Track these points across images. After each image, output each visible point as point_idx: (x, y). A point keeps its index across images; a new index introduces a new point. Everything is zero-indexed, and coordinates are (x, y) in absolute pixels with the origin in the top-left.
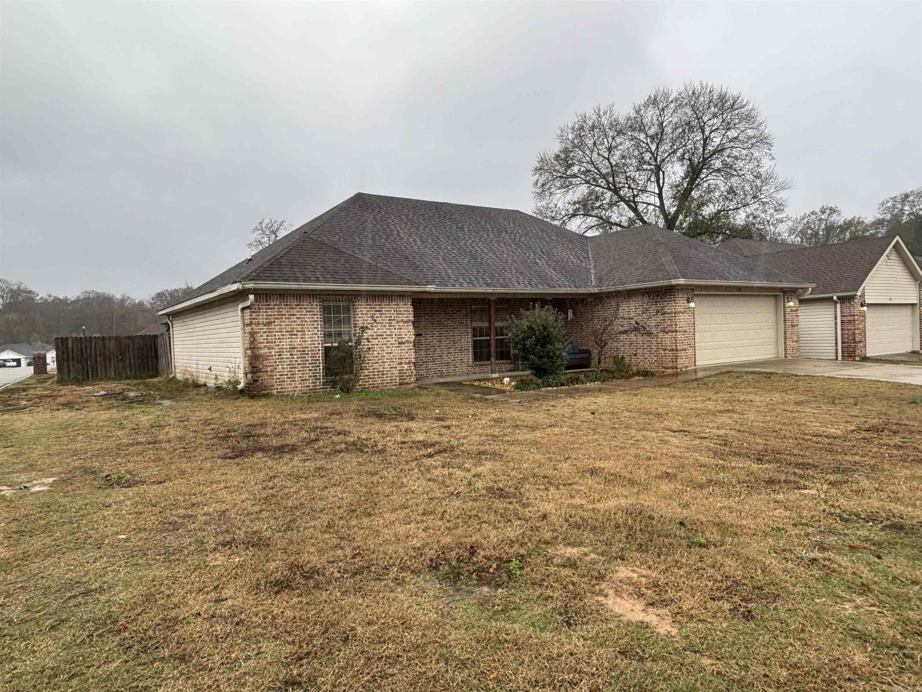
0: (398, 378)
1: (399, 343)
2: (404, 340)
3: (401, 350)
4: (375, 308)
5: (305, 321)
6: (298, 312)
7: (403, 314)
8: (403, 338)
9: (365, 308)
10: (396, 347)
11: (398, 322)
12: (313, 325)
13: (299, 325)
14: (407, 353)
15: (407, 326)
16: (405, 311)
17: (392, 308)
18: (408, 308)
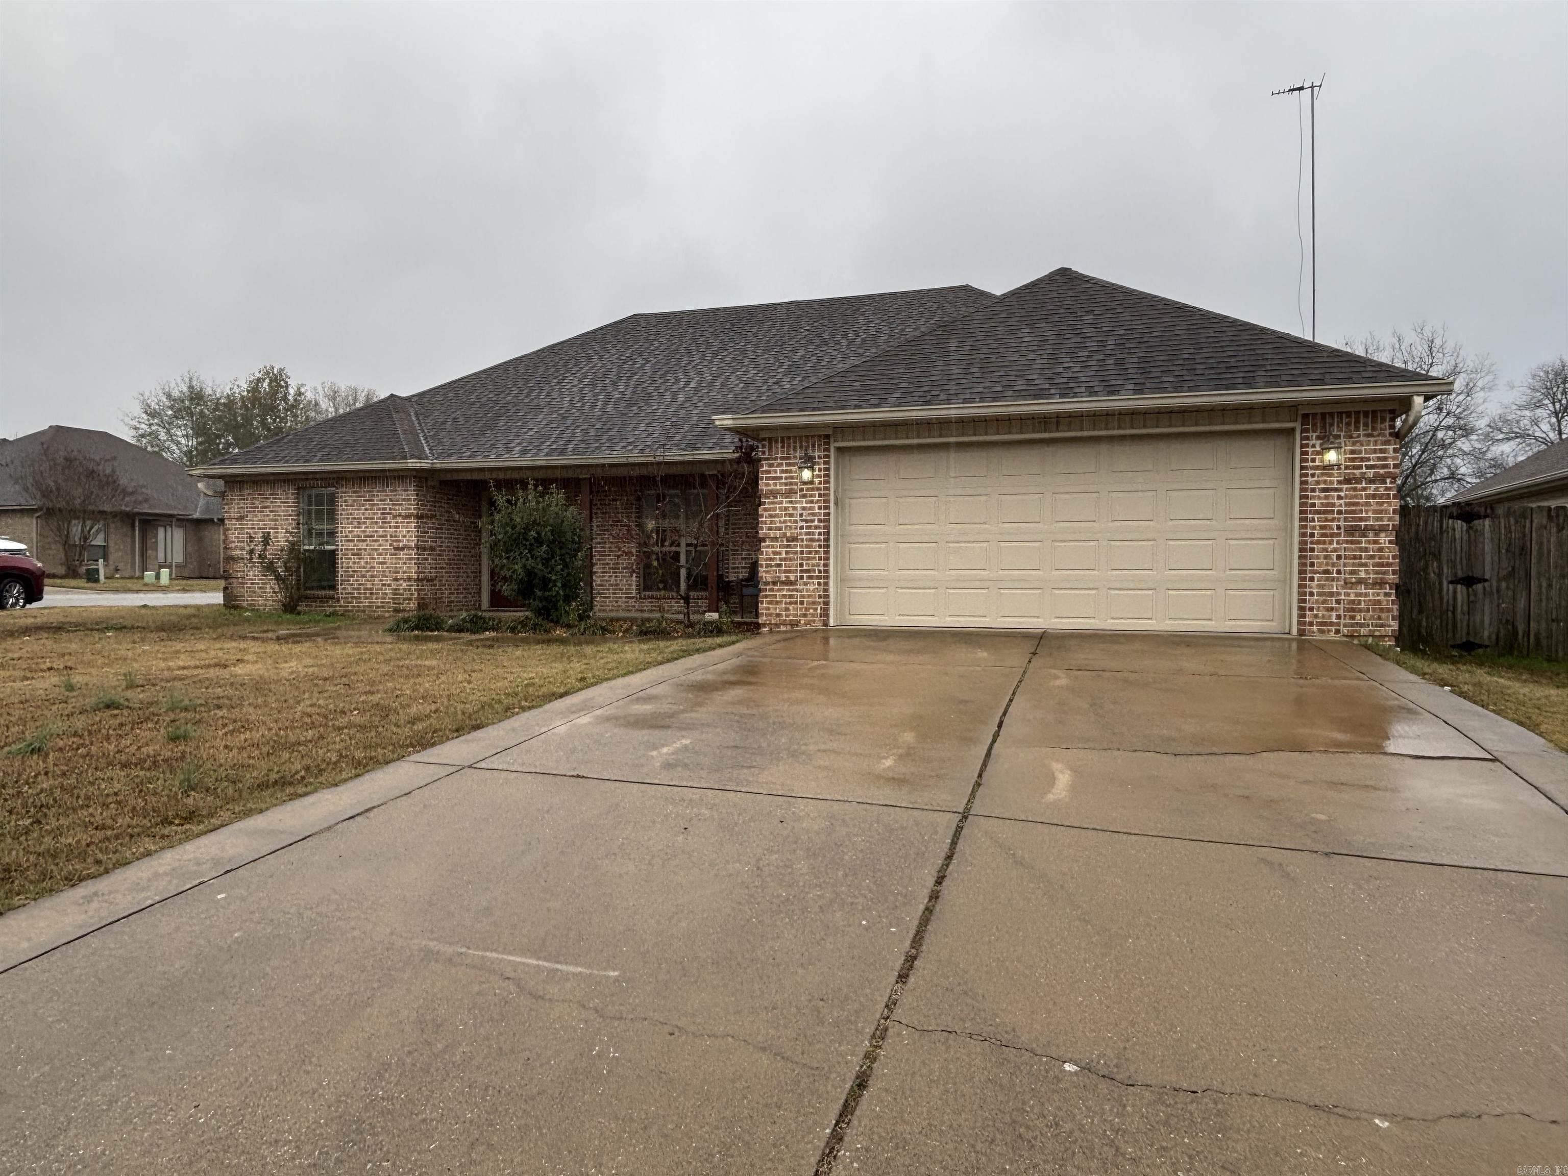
0: (392, 601)
1: (396, 549)
2: (401, 544)
3: (397, 559)
4: (364, 496)
5: (279, 516)
6: (272, 503)
7: (401, 505)
8: (400, 541)
9: (350, 497)
10: (391, 554)
11: (394, 517)
12: (287, 520)
13: (272, 520)
14: (405, 563)
15: (408, 523)
16: (404, 500)
17: (387, 496)
18: (408, 495)
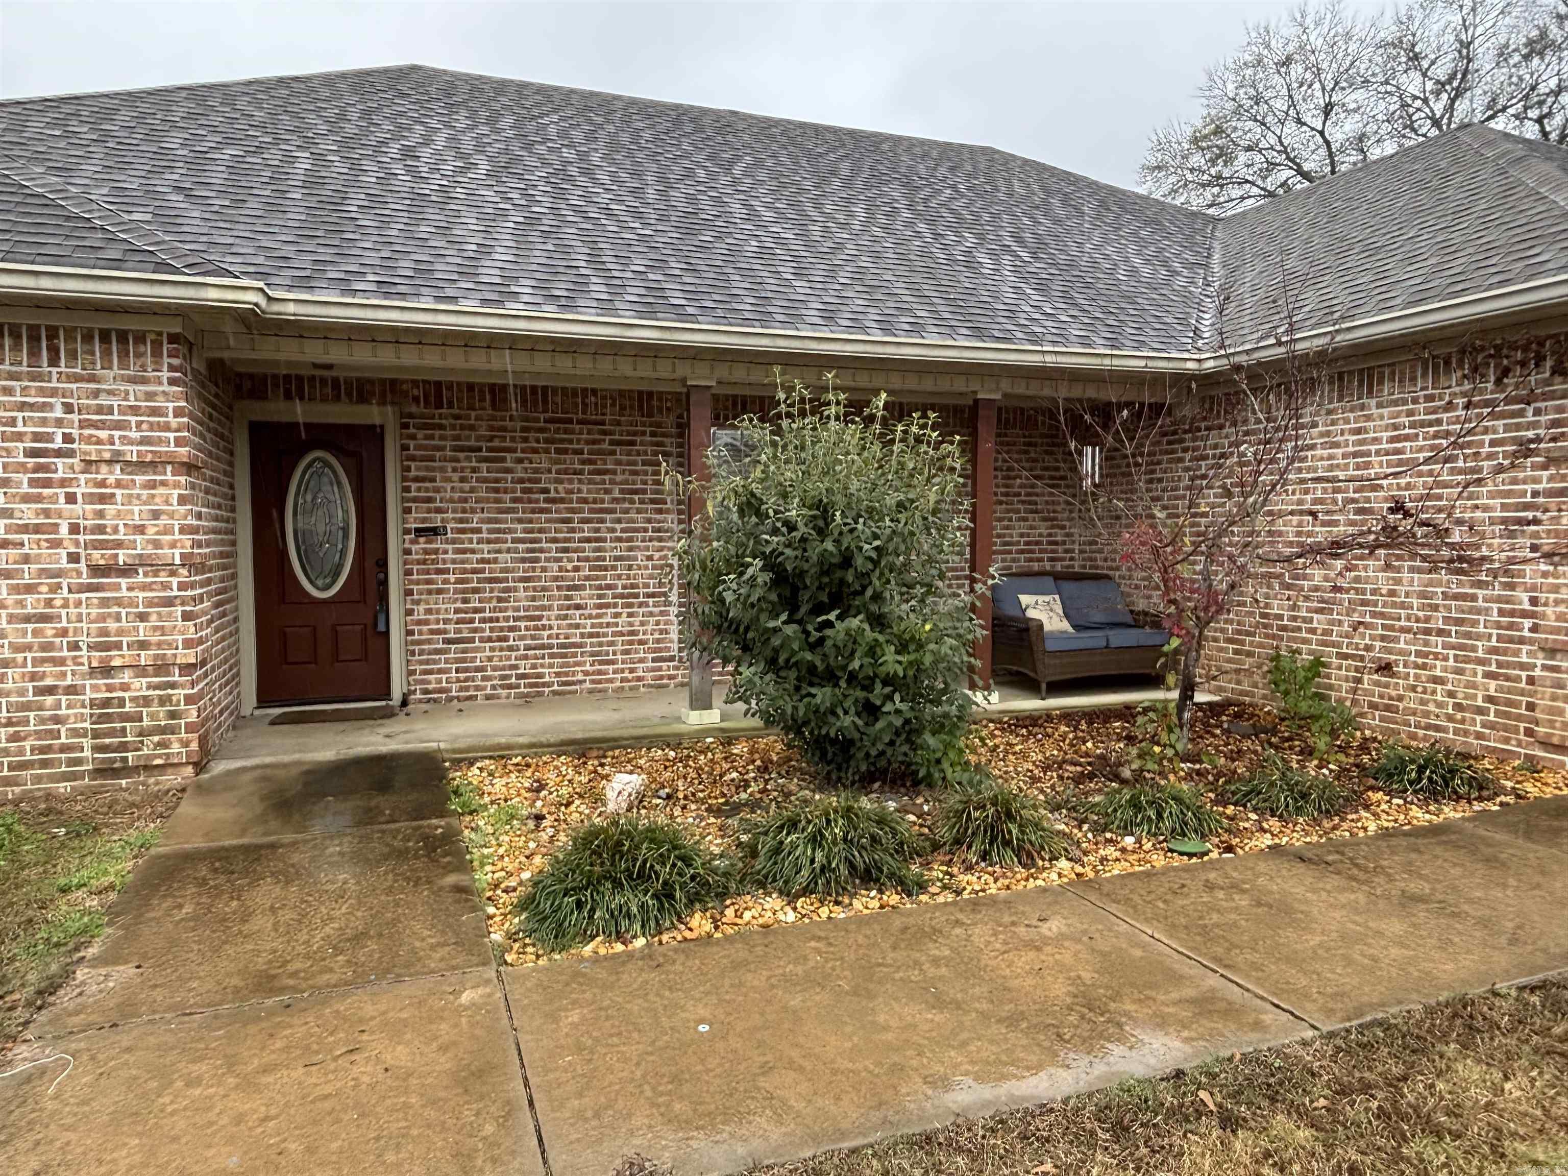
0: (87, 743)
1: (96, 570)
2: (123, 557)
3: (104, 602)
7: (120, 426)
8: (119, 545)
10: (74, 589)
11: (88, 464)
14: (143, 617)
15: (152, 485)
16: (135, 410)
17: (54, 393)
18: (150, 396)
